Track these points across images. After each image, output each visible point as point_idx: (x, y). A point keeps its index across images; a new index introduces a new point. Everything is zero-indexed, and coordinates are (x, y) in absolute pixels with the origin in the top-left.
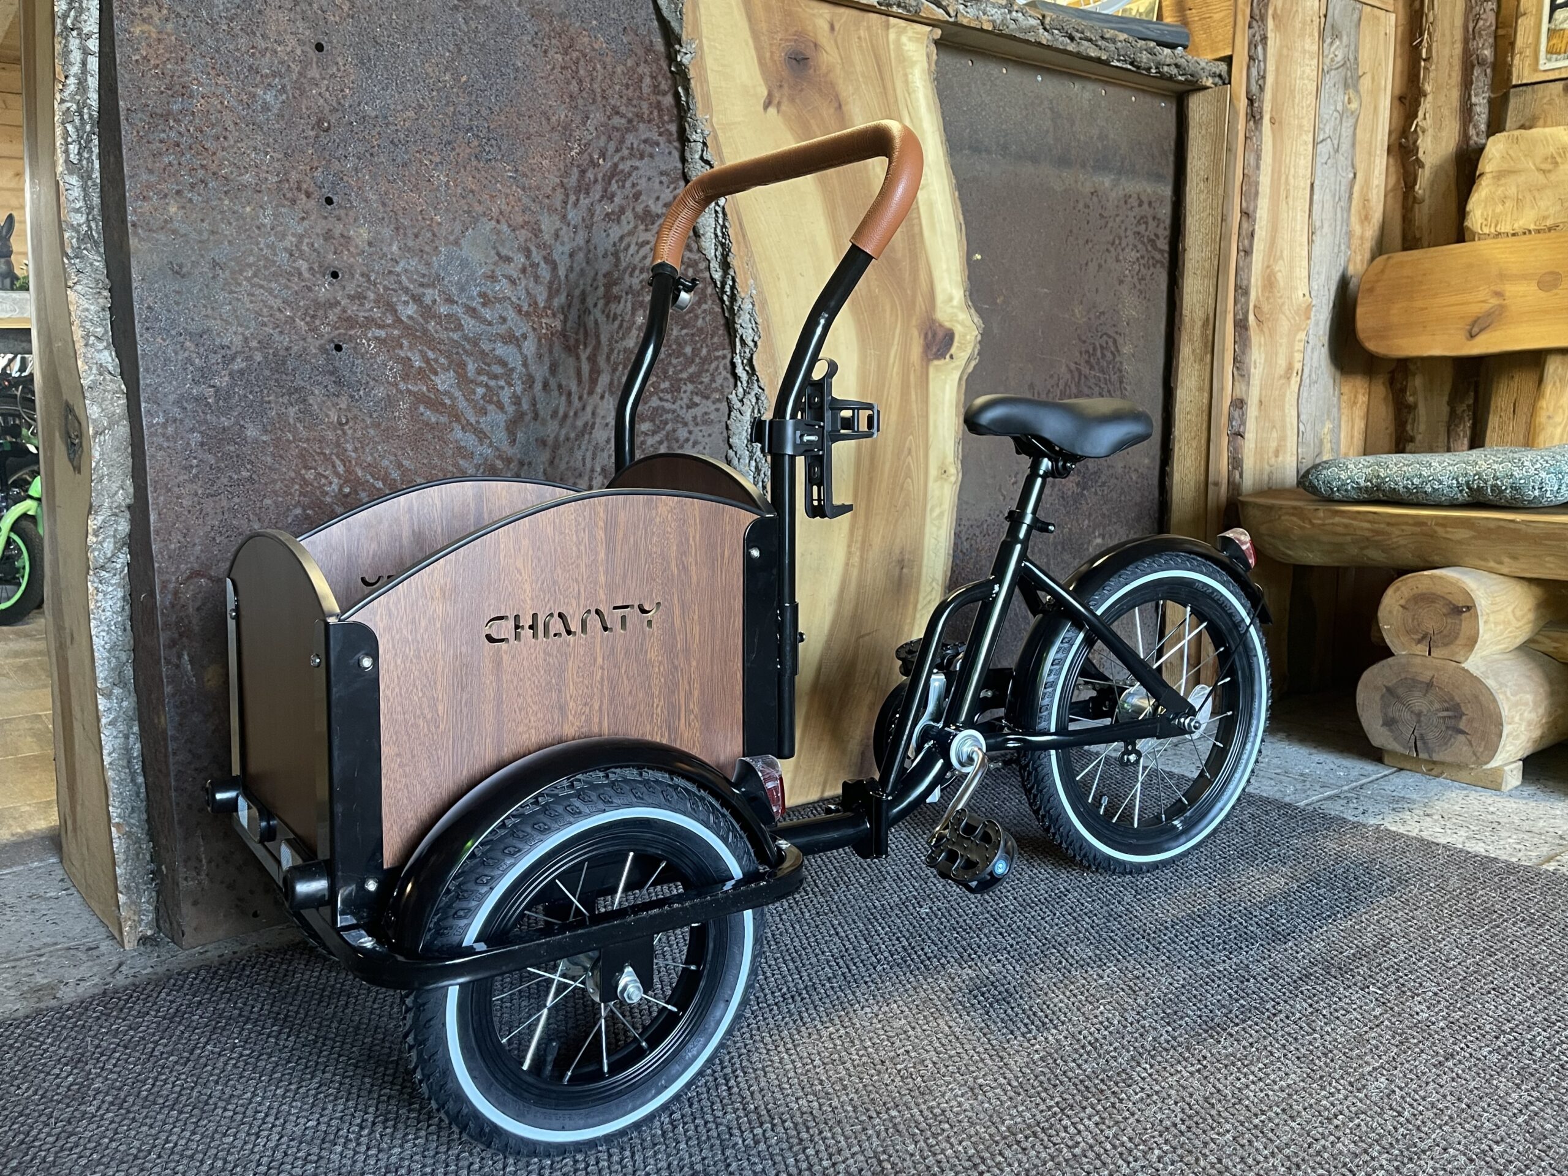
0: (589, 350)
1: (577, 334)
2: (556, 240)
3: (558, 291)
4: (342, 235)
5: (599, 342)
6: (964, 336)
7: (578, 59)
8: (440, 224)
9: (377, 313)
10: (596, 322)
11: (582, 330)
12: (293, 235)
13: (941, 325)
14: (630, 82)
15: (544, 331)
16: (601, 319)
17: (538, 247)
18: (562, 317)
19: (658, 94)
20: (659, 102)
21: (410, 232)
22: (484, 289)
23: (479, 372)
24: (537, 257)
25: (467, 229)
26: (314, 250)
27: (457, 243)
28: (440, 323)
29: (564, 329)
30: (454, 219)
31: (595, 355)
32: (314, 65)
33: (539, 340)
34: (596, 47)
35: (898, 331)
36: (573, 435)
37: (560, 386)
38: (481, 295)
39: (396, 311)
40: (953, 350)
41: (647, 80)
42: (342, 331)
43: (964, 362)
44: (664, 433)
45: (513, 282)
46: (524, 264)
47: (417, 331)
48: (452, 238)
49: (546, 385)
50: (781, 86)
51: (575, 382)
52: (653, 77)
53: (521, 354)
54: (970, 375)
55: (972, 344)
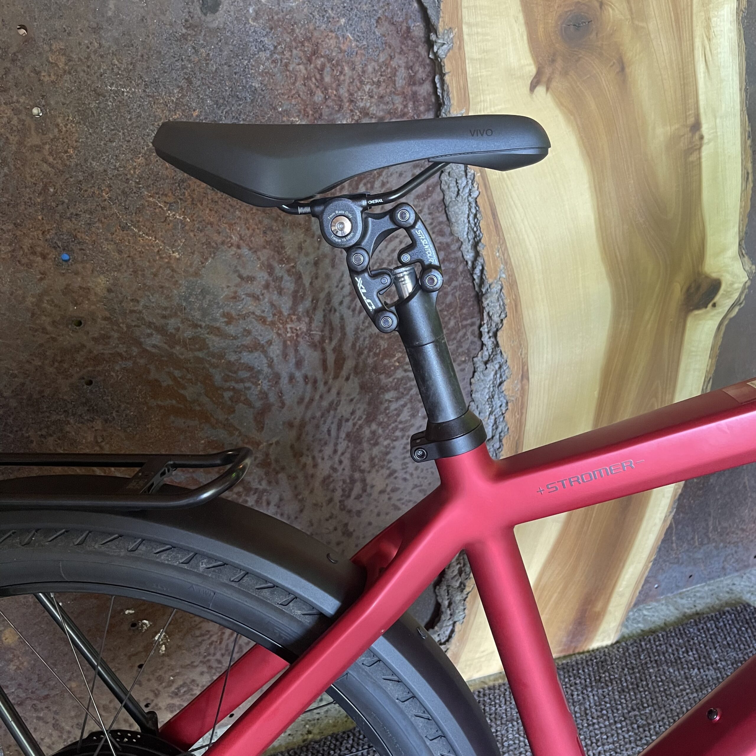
0: (334, 343)
1: (322, 331)
2: (299, 253)
3: (302, 298)
4: (80, 287)
5: (344, 334)
6: (732, 284)
7: (323, 66)
8: (178, 259)
9: (122, 349)
10: (342, 318)
11: (327, 328)
12: (33, 296)
13: (707, 277)
14: (381, 79)
15: (289, 335)
16: (347, 313)
17: (281, 262)
18: (307, 320)
19: (414, 84)
20: (415, 94)
21: (147, 273)
22: (227, 309)
23: (227, 378)
24: (280, 270)
25: (207, 259)
26: (56, 306)
27: (196, 274)
28: (185, 346)
29: (309, 329)
30: (193, 253)
31: (340, 346)
32: (33, 132)
33: (285, 342)
34: (344, 47)
35: (657, 289)
36: (318, 414)
37: (306, 377)
38: (224, 315)
39: (141, 344)
40: (717, 299)
41: (402, 73)
42: (90, 369)
43: (727, 309)
44: (408, 397)
45: (256, 298)
46: (267, 281)
47: (162, 356)
48: (191, 270)
49: (292, 378)
50: (553, 61)
51: (321, 371)
52: (409, 68)
53: (266, 357)
54: (731, 319)
55: (740, 290)
